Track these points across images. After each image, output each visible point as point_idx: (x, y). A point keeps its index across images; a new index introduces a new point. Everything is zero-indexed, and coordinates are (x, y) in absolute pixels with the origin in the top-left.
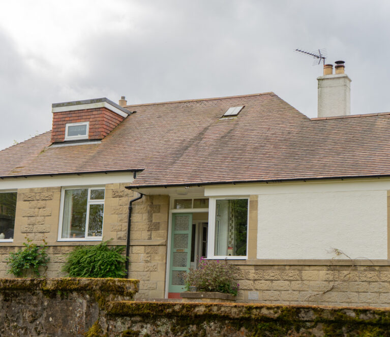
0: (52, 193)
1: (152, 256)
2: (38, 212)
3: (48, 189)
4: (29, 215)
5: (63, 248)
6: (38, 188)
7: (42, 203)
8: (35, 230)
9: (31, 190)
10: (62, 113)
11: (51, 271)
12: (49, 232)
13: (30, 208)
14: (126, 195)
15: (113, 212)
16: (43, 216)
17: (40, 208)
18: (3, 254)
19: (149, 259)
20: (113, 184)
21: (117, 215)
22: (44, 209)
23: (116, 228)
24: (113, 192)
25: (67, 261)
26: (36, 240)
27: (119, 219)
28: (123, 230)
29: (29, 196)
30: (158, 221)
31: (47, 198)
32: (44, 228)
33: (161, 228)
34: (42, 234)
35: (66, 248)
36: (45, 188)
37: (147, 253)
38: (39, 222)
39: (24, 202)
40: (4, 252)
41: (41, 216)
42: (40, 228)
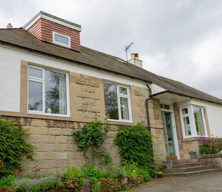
0: (98, 83)
1: (159, 135)
2: (90, 95)
3: (95, 79)
4: (82, 96)
5: (111, 126)
6: (87, 76)
7: (91, 89)
8: (89, 109)
9: (81, 76)
10: (49, 22)
11: (105, 144)
12: (100, 113)
13: (83, 90)
14: (142, 95)
15: (136, 105)
16: (94, 99)
17: (90, 92)
18: (63, 128)
19: (157, 137)
20: (133, 86)
21: (139, 107)
22: (94, 94)
23: (140, 115)
24: (135, 91)
25: (115, 137)
26: (91, 118)
27: (141, 110)
28: (143, 117)
29: (81, 80)
30: (158, 114)
31: (95, 86)
32: (96, 109)
33: (160, 119)
34: (95, 114)
35: (114, 126)
36: (92, 77)
37: (156, 133)
38: (91, 103)
39: (77, 84)
40: (64, 126)
41: (92, 99)
42: (93, 108)
